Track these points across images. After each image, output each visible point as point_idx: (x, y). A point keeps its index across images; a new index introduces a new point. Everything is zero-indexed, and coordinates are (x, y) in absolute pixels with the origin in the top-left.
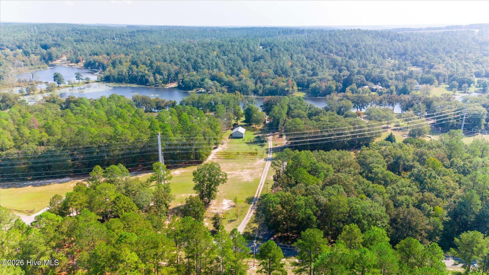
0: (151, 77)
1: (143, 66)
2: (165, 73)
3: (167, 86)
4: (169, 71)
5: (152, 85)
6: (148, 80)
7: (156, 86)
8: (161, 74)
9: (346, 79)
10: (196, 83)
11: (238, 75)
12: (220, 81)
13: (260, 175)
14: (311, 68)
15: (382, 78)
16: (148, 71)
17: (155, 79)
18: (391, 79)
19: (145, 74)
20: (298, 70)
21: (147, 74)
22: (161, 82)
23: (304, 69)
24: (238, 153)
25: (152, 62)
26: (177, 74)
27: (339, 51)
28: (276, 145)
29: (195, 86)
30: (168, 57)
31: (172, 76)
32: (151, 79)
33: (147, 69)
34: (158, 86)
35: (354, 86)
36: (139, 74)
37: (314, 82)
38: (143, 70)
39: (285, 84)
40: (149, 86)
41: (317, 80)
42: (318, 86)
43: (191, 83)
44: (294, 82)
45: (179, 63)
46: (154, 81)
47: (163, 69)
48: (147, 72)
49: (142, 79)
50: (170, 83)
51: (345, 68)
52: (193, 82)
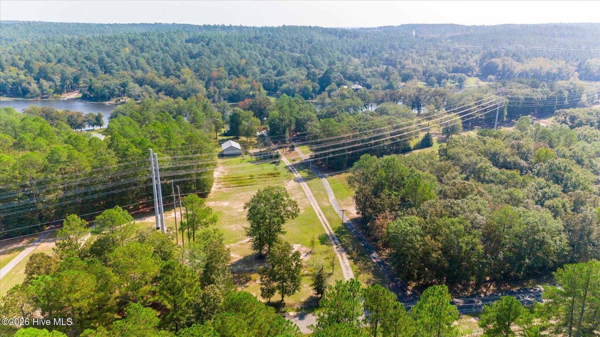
0: (32, 84)
1: (12, 68)
2: (57, 78)
3: (62, 96)
4: (63, 74)
5: (37, 96)
6: (27, 89)
7: (43, 98)
8: (49, 79)
9: (321, 77)
10: (114, 90)
11: (178, 77)
12: (153, 85)
13: (307, 202)
14: (271, 67)
15: (359, 76)
16: (26, 76)
17: (40, 87)
18: (368, 77)
19: (21, 80)
20: (257, 69)
21: (24, 81)
22: (52, 91)
23: (263, 67)
24: (251, 176)
25: (27, 63)
26: (76, 80)
27: (294, 48)
28: (294, 160)
29: (112, 95)
30: (51, 56)
31: (68, 83)
32: (34, 86)
33: (22, 72)
34: (47, 98)
35: (334, 85)
36: (9, 80)
37: (285, 82)
38: (15, 75)
39: (249, 86)
40: (31, 98)
41: (287, 80)
42: (291, 88)
43: (107, 91)
44: (259, 83)
45: (74, 63)
46: (38, 91)
47: (51, 71)
48: (22, 77)
49: (17, 88)
50: (67, 92)
51: (313, 66)
52: (108, 88)
